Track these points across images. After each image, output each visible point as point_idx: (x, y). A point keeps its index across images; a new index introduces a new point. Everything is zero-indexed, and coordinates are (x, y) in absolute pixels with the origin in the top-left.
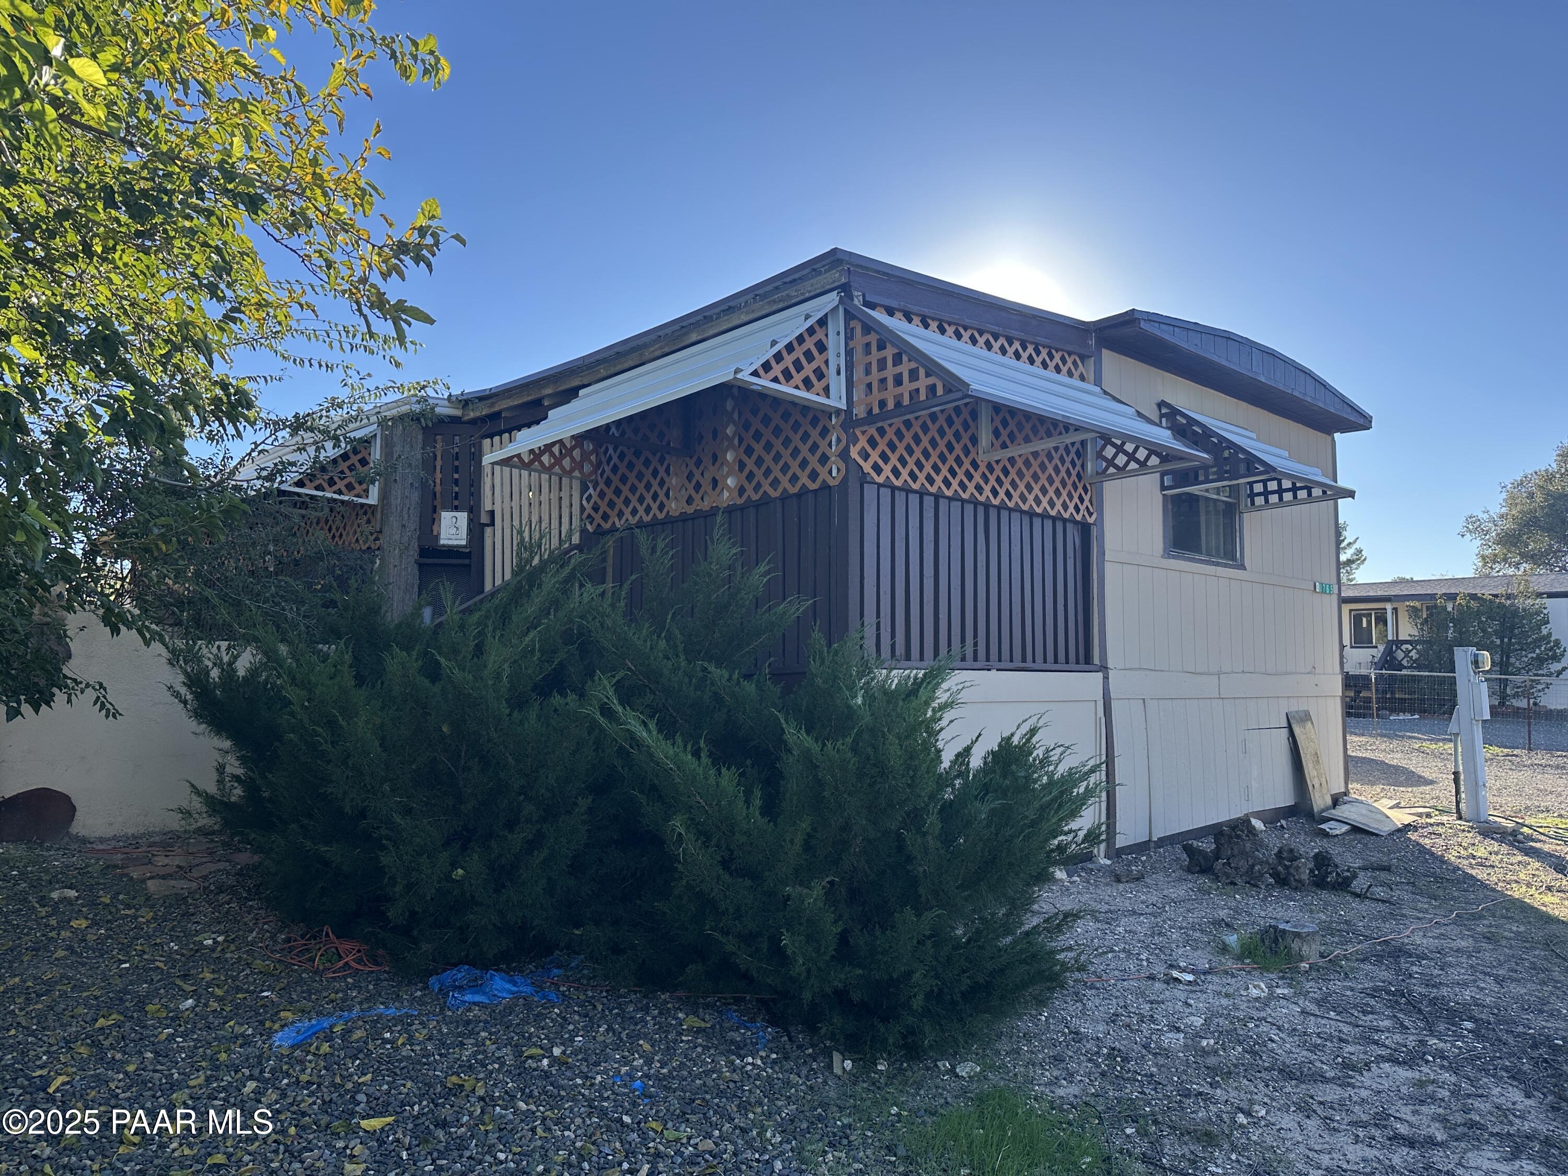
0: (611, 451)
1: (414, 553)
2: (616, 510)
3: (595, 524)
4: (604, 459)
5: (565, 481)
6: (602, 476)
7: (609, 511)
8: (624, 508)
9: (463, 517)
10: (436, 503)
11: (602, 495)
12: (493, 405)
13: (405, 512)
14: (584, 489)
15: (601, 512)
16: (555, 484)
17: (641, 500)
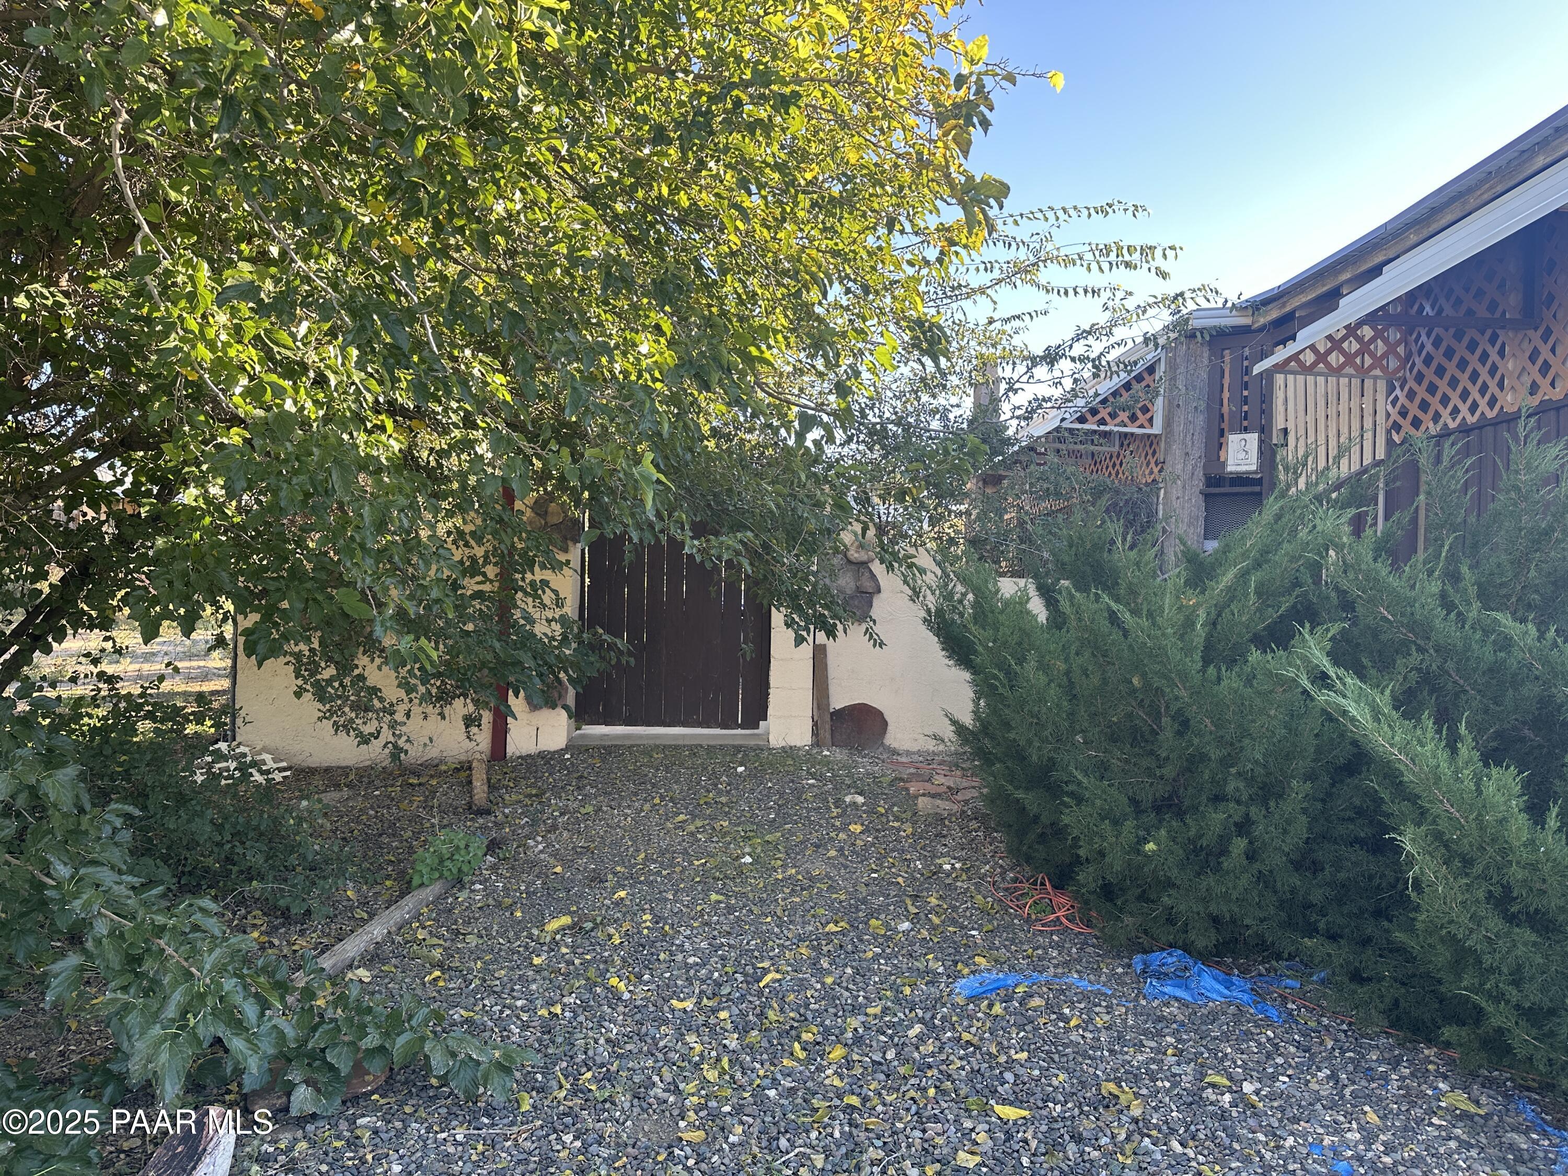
0: (1424, 338)
1: (1199, 483)
2: (1431, 413)
3: (1402, 434)
4: (1414, 349)
5: (1368, 383)
6: (1411, 370)
7: (1420, 415)
8: (1440, 409)
9: (1253, 439)
10: (1223, 426)
11: (1411, 395)
12: (1284, 305)
13: (1189, 437)
14: (1391, 389)
15: (1410, 417)
16: (1356, 391)
17: (1465, 395)
